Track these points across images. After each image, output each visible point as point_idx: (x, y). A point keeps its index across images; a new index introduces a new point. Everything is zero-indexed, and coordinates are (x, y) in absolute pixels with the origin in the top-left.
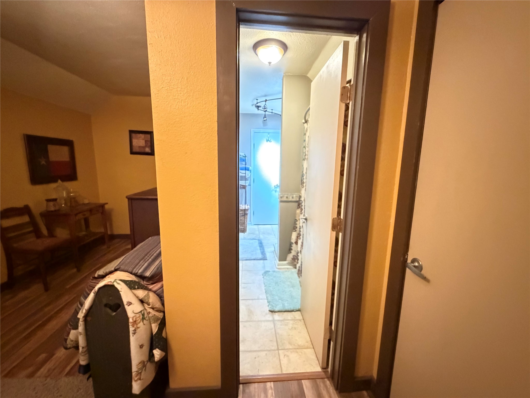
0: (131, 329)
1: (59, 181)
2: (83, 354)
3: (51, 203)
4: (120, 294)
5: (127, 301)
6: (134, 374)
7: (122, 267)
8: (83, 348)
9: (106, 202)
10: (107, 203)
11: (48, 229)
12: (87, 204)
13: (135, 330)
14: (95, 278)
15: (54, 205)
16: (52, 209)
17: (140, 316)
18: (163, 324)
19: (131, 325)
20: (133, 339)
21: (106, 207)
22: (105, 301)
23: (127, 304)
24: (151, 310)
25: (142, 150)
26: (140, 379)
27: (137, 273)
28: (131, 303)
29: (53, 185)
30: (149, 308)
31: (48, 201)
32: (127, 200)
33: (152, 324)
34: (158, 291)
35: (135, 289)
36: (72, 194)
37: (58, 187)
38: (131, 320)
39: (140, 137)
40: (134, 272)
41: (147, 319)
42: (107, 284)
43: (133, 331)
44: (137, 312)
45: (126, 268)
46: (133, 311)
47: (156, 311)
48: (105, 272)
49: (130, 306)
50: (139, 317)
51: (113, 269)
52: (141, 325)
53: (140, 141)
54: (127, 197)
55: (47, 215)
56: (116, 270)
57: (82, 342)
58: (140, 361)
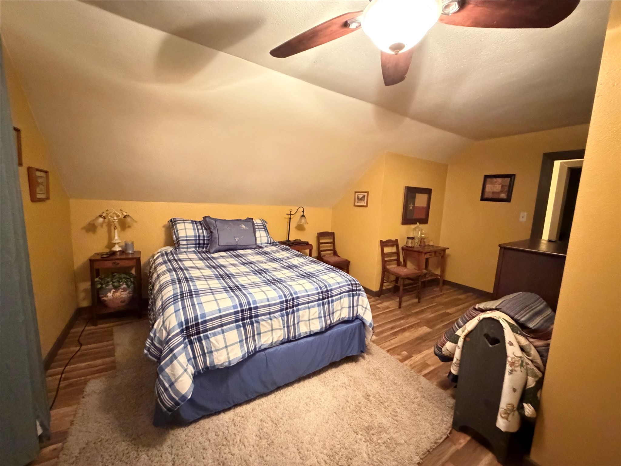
0: (508, 368)
1: (418, 223)
2: (456, 365)
3: (410, 241)
4: (503, 331)
5: (509, 340)
6: (501, 410)
7: (504, 309)
8: (457, 360)
9: (448, 247)
10: (448, 249)
11: (404, 260)
12: (432, 245)
13: (512, 371)
14: (475, 309)
15: (412, 242)
16: (410, 245)
17: (519, 361)
18: (540, 383)
19: (509, 364)
20: (507, 378)
21: (447, 251)
22: (485, 331)
23: (509, 343)
24: (530, 362)
25: (496, 196)
26: (507, 419)
27: (519, 320)
28: (512, 344)
29: (413, 226)
30: (528, 359)
31: (409, 238)
32: (499, 248)
33: (529, 376)
34: (540, 348)
35: (517, 333)
36: (423, 236)
37: (416, 228)
38: (509, 359)
39: (496, 182)
40: (516, 317)
41: (525, 367)
42: (492, 317)
43: (510, 370)
44: (517, 356)
45: (508, 312)
46: (513, 352)
47: (535, 366)
48: (485, 307)
49: (511, 346)
50: (517, 361)
51: (494, 307)
52: (518, 369)
53: (496, 185)
54: (500, 246)
55: (406, 249)
56: (496, 309)
57: (457, 355)
58: (510, 403)
